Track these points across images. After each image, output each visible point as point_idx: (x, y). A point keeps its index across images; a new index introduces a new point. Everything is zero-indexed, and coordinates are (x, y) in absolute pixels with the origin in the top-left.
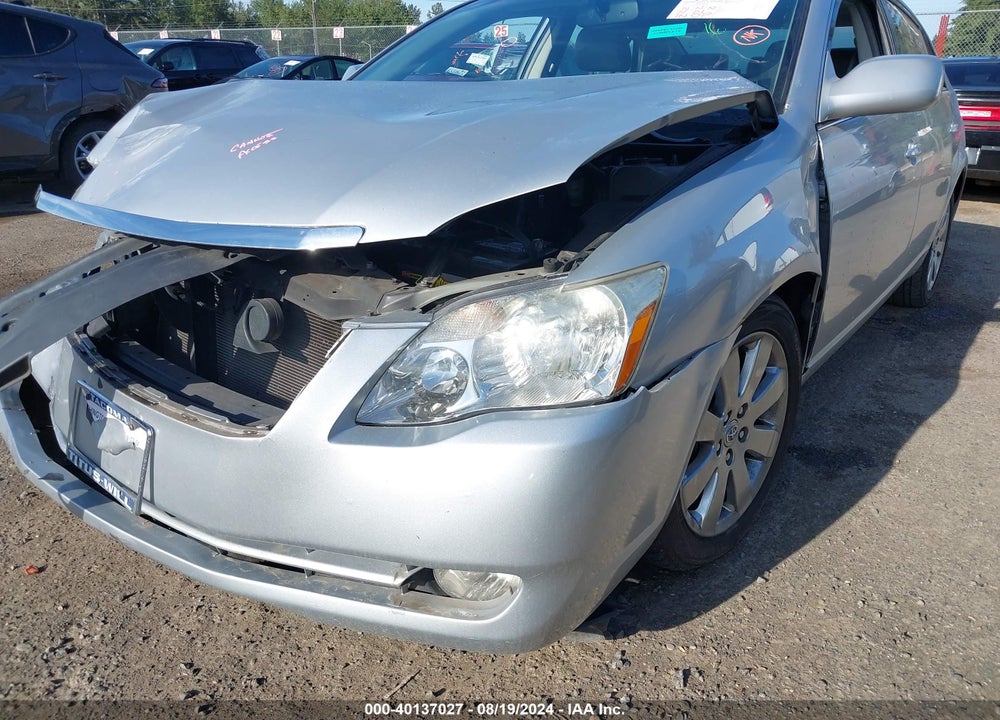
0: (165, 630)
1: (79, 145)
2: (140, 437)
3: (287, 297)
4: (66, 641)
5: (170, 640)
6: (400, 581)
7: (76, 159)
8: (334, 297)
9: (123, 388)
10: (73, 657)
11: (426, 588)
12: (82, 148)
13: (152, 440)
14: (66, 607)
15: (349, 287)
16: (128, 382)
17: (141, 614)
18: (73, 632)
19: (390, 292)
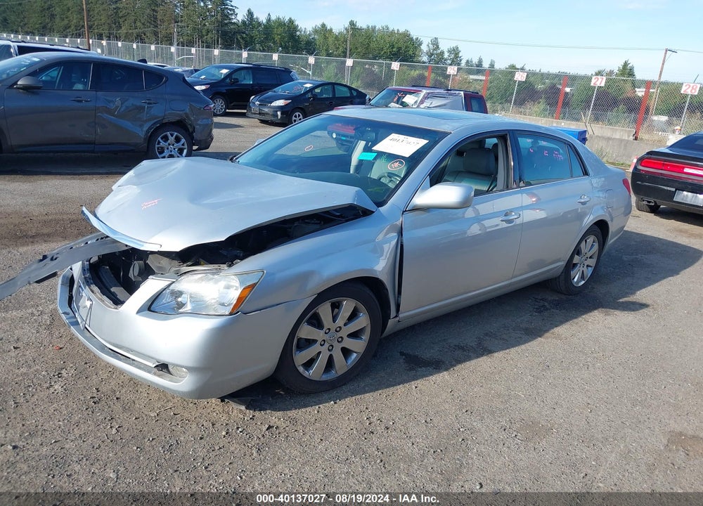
0: (95, 377)
1: (159, 139)
2: (88, 303)
3: (147, 262)
4: (60, 374)
5: (95, 380)
6: (154, 365)
7: (156, 146)
8: (158, 265)
9: (89, 286)
10: (60, 379)
11: (165, 370)
12: (161, 141)
13: (91, 305)
14: (64, 362)
15: (165, 262)
16: (92, 284)
17: (89, 370)
18: (64, 372)
19: (175, 265)
